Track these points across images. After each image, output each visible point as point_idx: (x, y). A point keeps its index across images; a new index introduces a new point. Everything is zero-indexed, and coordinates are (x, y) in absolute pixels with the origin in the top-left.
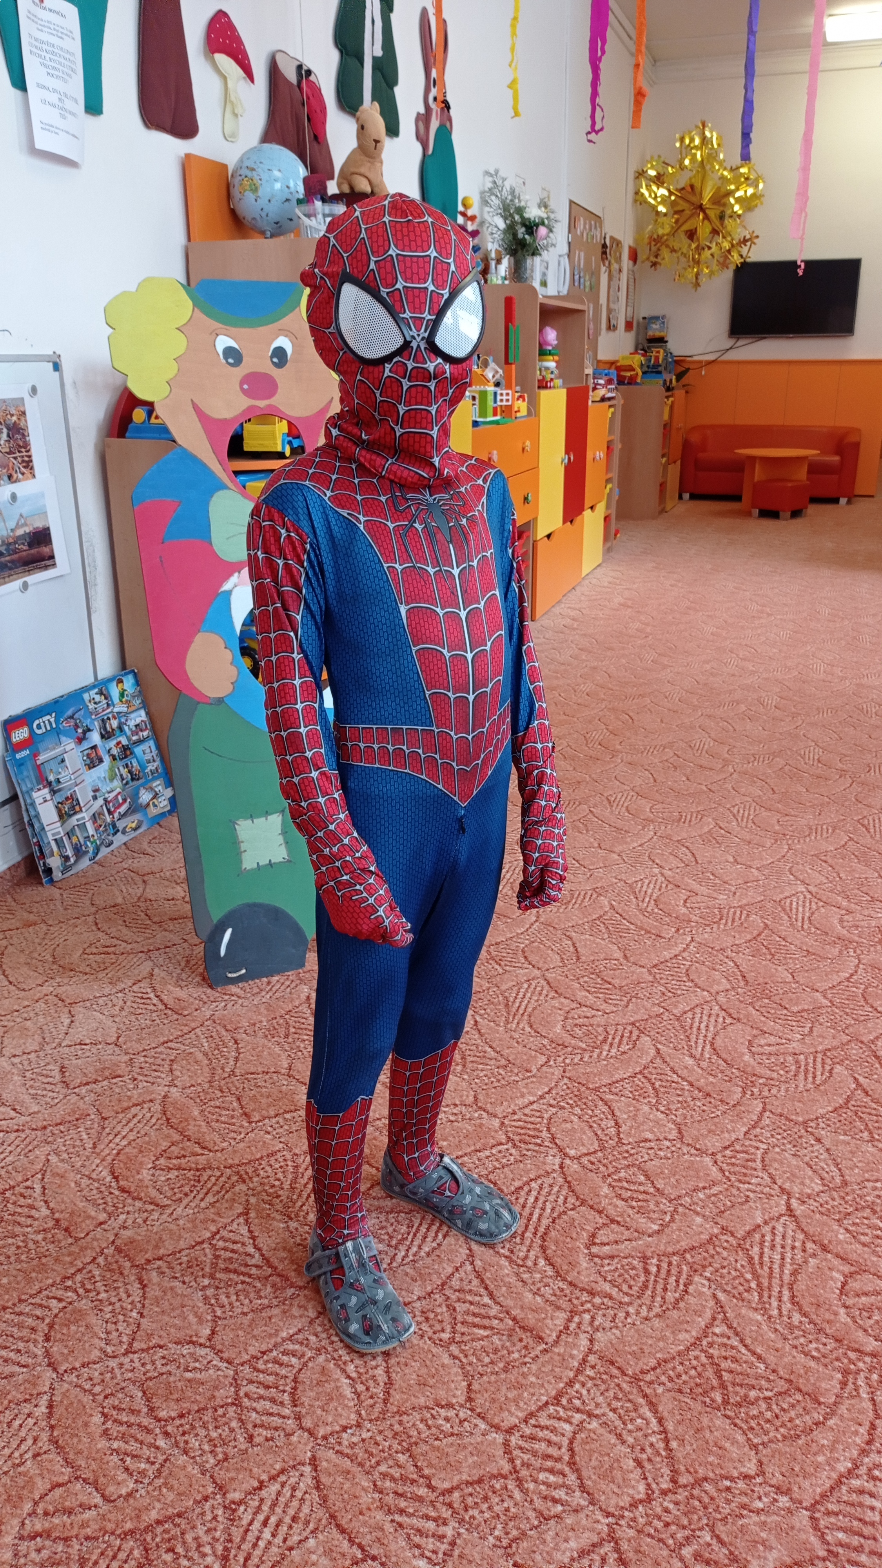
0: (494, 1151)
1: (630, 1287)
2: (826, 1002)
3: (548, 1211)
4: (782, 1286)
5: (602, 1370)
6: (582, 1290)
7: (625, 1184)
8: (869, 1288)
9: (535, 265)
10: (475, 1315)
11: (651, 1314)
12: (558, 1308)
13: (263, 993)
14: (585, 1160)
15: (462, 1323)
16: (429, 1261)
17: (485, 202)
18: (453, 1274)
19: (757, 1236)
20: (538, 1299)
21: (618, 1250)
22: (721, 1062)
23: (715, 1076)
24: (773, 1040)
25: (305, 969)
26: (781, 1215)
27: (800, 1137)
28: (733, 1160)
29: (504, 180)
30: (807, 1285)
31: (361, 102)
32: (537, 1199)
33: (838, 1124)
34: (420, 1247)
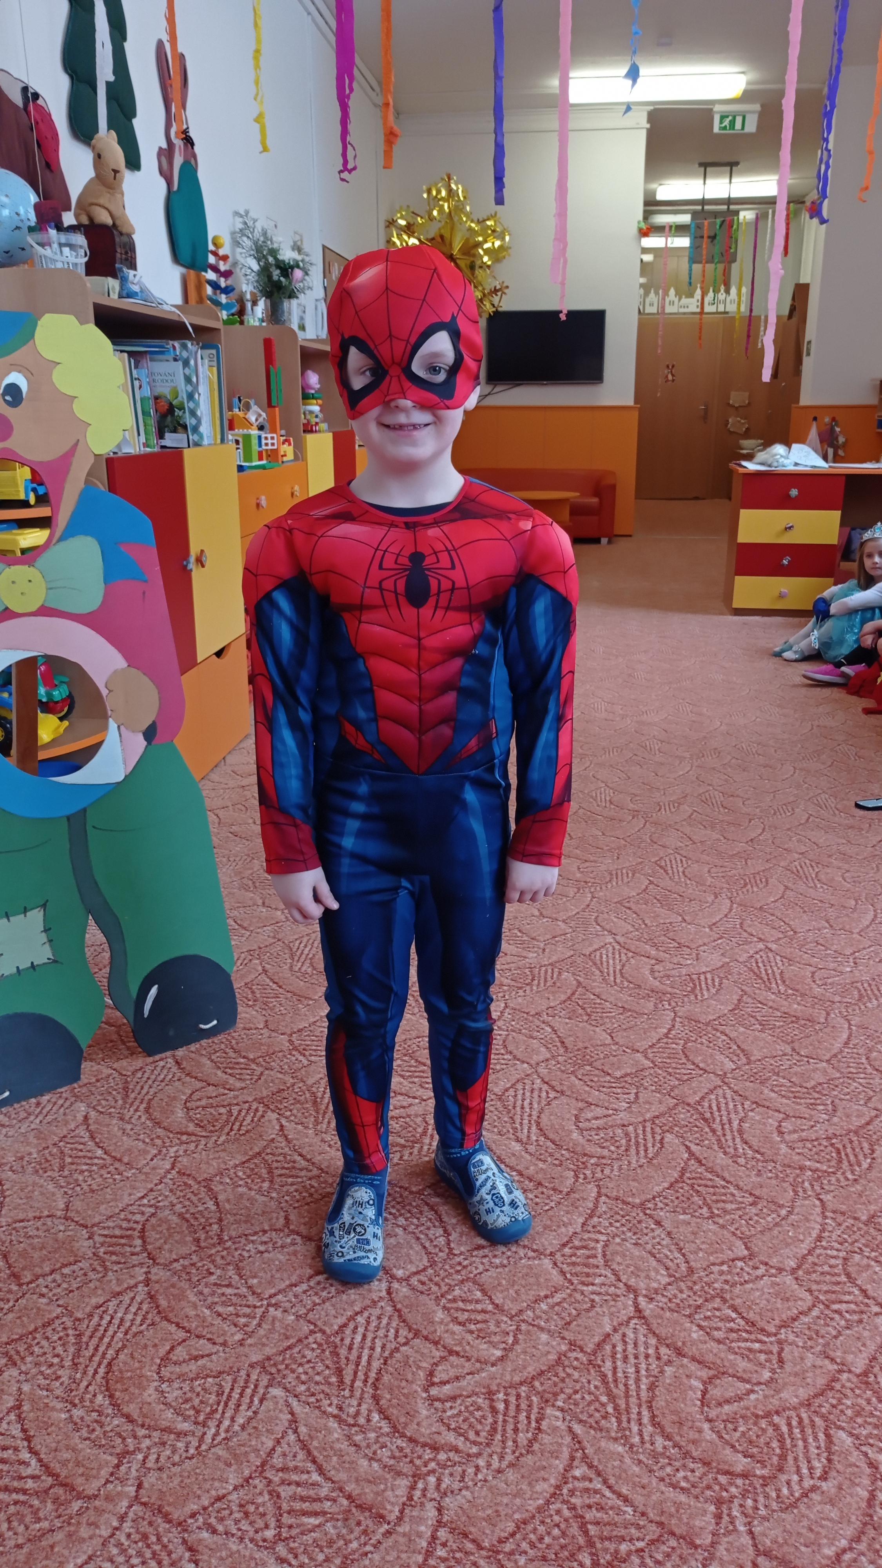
0: (312, 1283)
1: (477, 1433)
2: (648, 1063)
3: (378, 1350)
4: (640, 1406)
5: (455, 1548)
6: (424, 1445)
7: (461, 1304)
8: (730, 1394)
9: (293, 308)
10: (303, 1499)
11: (504, 1464)
12: (399, 1474)
13: (32, 1118)
14: (414, 1281)
15: (289, 1513)
16: (244, 1436)
17: (236, 243)
18: (273, 1449)
19: (608, 1348)
20: (375, 1465)
21: (459, 1388)
22: (549, 1143)
23: (545, 1161)
24: (599, 1112)
25: (80, 1083)
26: (630, 1318)
27: (640, 1222)
28: (574, 1258)
29: (255, 221)
30: (666, 1401)
31: (96, 130)
32: (364, 1337)
33: (676, 1202)
34: (233, 1419)
